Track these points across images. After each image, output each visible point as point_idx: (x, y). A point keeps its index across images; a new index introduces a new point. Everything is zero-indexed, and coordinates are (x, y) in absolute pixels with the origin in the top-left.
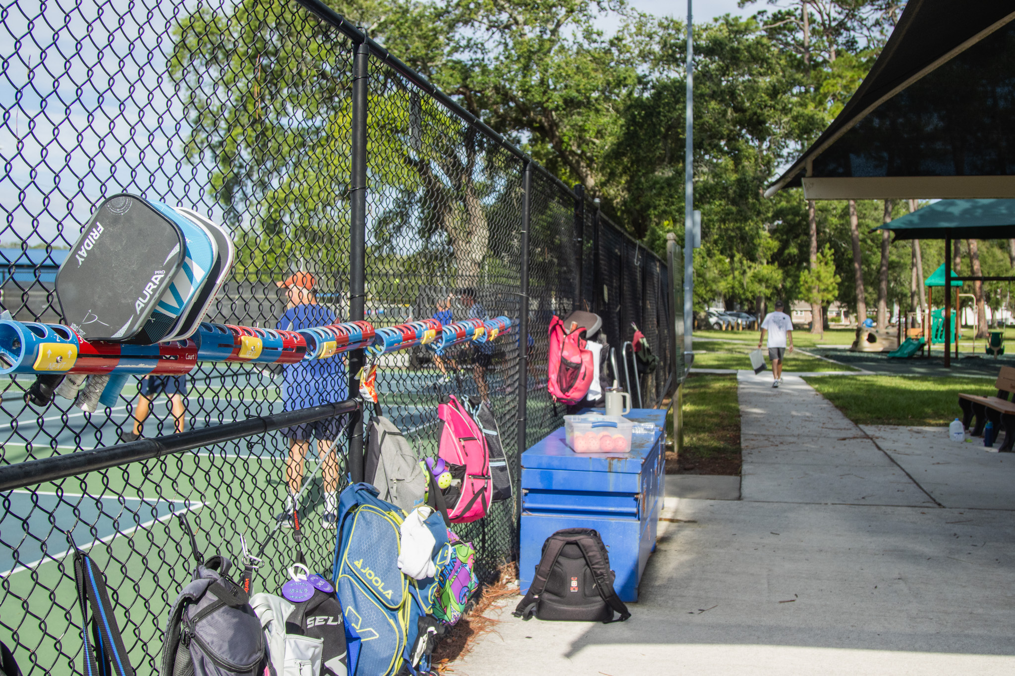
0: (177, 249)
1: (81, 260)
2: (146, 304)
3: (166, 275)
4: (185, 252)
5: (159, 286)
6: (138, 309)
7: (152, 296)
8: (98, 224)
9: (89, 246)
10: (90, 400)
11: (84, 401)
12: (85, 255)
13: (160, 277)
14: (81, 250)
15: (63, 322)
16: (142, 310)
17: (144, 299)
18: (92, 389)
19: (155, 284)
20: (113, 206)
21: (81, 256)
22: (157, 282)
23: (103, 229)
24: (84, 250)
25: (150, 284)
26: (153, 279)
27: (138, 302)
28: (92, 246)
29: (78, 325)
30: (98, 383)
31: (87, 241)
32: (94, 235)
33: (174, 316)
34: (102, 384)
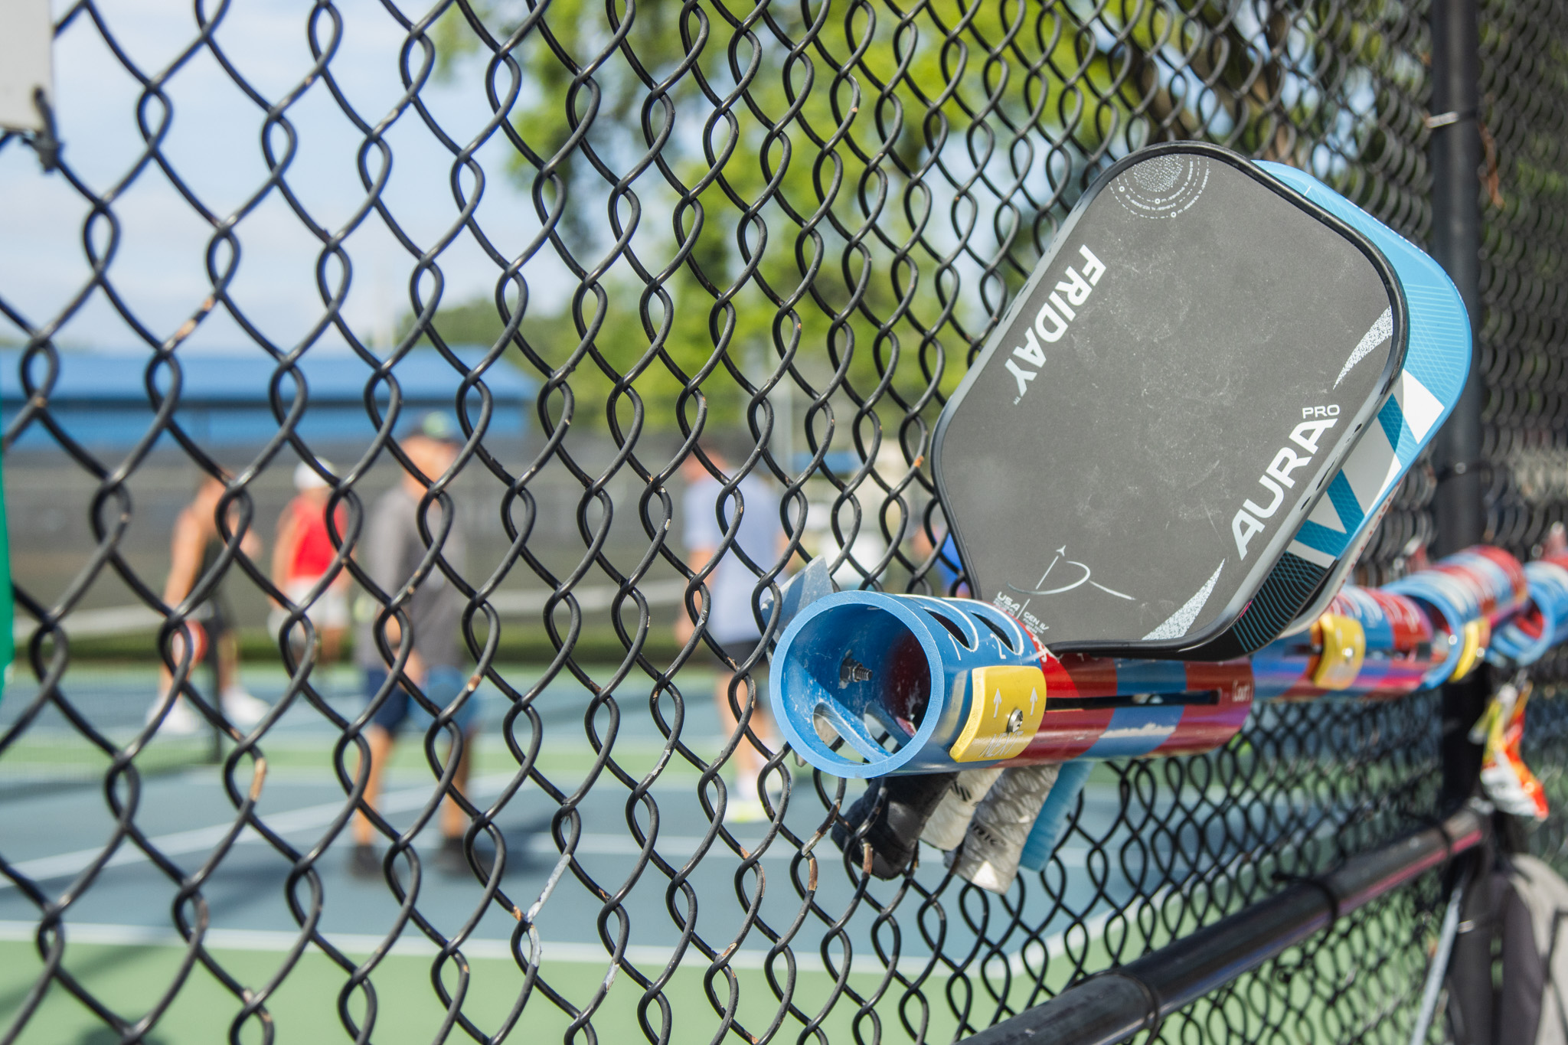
0: (1382, 328)
1: (1022, 377)
2: (1272, 525)
3: (1344, 420)
4: (1400, 340)
5: (1318, 460)
6: (1242, 542)
7: (1291, 496)
8: (1084, 251)
9: (1050, 326)
10: (1002, 850)
11: (982, 854)
12: (1040, 360)
13: (1320, 427)
14: (1024, 343)
15: (963, 588)
16: (1257, 544)
17: (1265, 505)
18: (1005, 811)
19: (1301, 452)
20: (1139, 190)
21: (1024, 365)
22: (1311, 445)
23: (1101, 269)
24: (1033, 343)
25: (1285, 452)
26: (1295, 436)
27: (1241, 516)
28: (1062, 327)
29: (1018, 598)
30: (1027, 791)
31: (1046, 311)
32: (1070, 289)
33: (1325, 560)
34: (1037, 795)
